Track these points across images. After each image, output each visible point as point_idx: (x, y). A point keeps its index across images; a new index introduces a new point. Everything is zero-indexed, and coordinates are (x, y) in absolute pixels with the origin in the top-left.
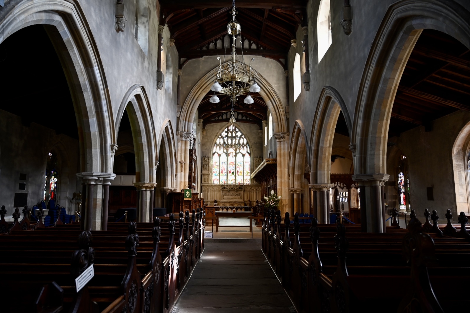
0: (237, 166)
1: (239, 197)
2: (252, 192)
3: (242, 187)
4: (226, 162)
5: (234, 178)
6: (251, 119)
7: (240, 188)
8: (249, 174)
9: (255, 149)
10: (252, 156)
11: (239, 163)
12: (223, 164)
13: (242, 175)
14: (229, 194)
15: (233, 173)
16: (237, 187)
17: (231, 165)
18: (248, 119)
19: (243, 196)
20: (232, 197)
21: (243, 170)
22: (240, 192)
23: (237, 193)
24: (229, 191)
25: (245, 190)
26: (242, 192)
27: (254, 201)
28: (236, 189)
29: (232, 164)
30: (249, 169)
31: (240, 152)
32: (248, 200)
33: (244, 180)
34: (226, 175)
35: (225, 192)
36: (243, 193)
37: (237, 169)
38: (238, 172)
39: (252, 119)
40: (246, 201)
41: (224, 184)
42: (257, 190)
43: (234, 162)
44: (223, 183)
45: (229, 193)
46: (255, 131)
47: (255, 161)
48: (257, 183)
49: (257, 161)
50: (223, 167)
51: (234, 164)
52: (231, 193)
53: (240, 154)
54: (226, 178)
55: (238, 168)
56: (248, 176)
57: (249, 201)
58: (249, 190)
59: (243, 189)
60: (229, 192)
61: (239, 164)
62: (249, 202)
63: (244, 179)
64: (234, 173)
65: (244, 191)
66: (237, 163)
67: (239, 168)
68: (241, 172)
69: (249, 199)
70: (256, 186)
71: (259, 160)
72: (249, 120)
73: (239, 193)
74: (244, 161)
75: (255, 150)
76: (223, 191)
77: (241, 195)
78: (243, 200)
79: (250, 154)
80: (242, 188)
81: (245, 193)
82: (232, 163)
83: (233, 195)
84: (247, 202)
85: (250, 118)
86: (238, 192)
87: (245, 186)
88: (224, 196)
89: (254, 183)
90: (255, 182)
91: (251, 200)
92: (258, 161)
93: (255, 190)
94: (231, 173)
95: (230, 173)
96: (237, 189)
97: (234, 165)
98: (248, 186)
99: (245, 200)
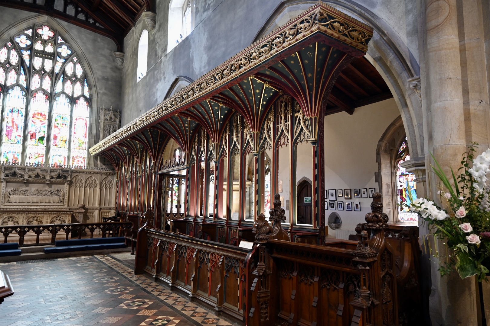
0: (53, 123)
1: (56, 198)
2: (90, 188)
3: (66, 175)
4: (23, 112)
5: (44, 152)
6: (97, 24)
7: (59, 177)
8: (86, 146)
9: (103, 90)
10: (94, 106)
11: (58, 119)
12: (15, 114)
13: (67, 147)
14: (26, 190)
15: (42, 139)
16: (52, 174)
17: (37, 121)
18: (91, 21)
19: (67, 196)
20: (35, 199)
21: (70, 136)
22: (60, 186)
23: (50, 189)
24: (27, 183)
25: (73, 181)
26: (66, 187)
27: (95, 209)
28: (48, 178)
29: (39, 117)
30: (85, 134)
31: (64, 93)
32: (79, 206)
33: (71, 160)
34: (21, 142)
35: (14, 184)
36: (68, 190)
37: (54, 132)
38: (55, 137)
39: (100, 24)
40: (76, 207)
41: (15, 163)
42: (104, 182)
43: (47, 114)
44: (11, 161)
45: (27, 188)
46: (106, 52)
47: (102, 117)
48: (104, 167)
49: (108, 118)
50: (13, 122)
51: (47, 118)
52: (33, 188)
53: (63, 96)
54: (21, 151)
55: (56, 129)
56: (81, 151)
57: (83, 207)
58: (83, 182)
59: (69, 179)
60: (27, 186)
61: (60, 121)
62: (83, 210)
63: (71, 156)
64: (45, 139)
65: (71, 184)
66: (54, 117)
67: (60, 129)
68: (64, 139)
69: (82, 203)
70: (102, 174)
71: (113, 116)
72: (94, 24)
73: (55, 187)
74: (74, 115)
75: (104, 94)
76: (7, 182)
77: (62, 193)
78: (66, 206)
79: (89, 101)
80: (65, 177)
81: (73, 188)
82: (41, 114)
83: (39, 192)
84: (77, 209)
85: (96, 22)
86: (53, 186)
87: (72, 172)
88: (11, 196)
89: (96, 165)
90: (99, 163)
91: (87, 206)
92: (111, 118)
93: (97, 182)
94: (37, 138)
95: (34, 140)
96: (52, 177)
97: (46, 121)
98: (79, 172)
99: (72, 206)
